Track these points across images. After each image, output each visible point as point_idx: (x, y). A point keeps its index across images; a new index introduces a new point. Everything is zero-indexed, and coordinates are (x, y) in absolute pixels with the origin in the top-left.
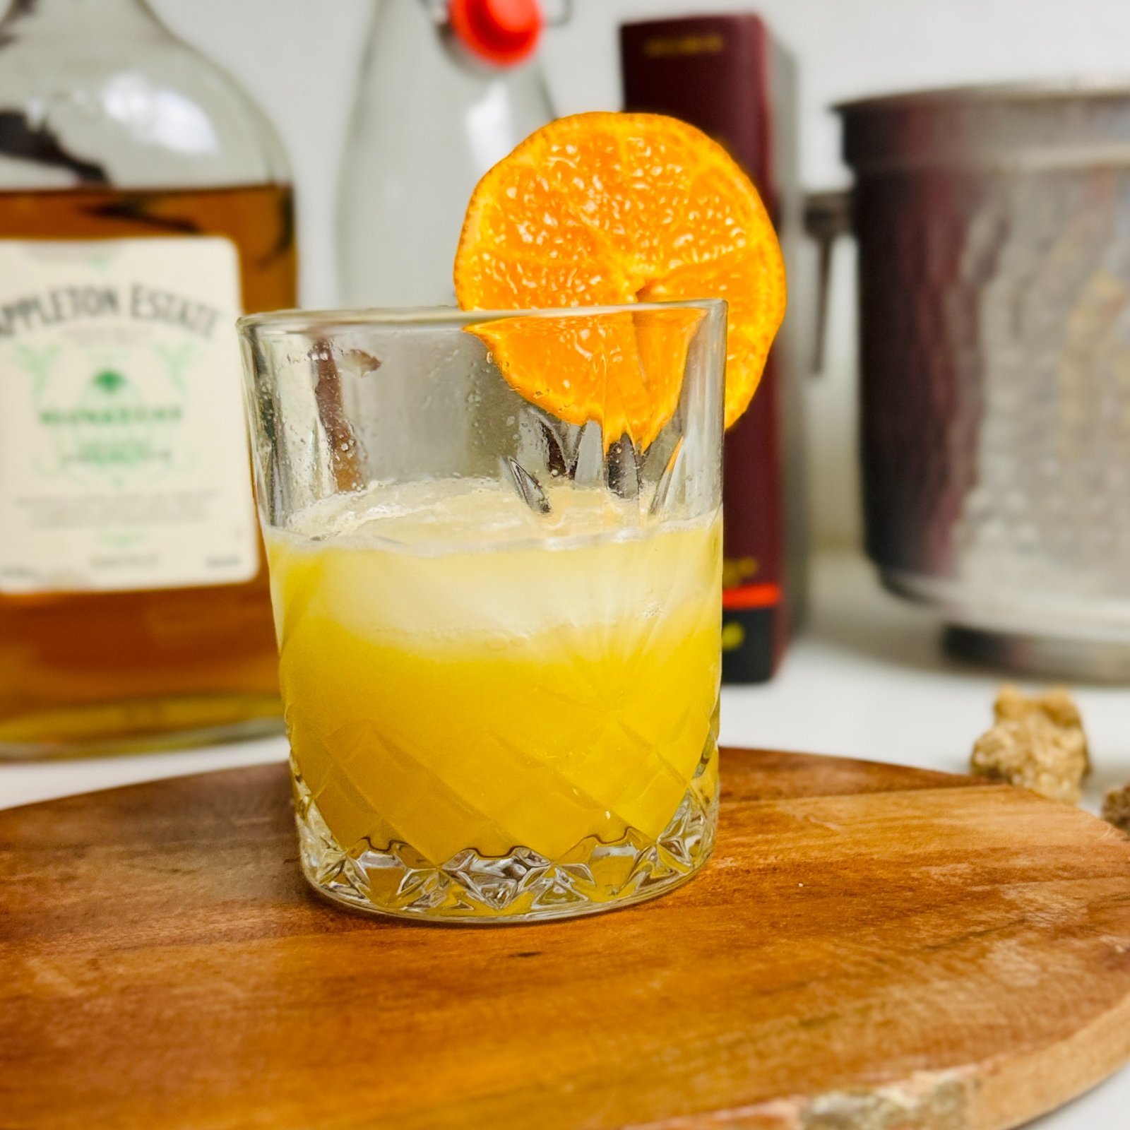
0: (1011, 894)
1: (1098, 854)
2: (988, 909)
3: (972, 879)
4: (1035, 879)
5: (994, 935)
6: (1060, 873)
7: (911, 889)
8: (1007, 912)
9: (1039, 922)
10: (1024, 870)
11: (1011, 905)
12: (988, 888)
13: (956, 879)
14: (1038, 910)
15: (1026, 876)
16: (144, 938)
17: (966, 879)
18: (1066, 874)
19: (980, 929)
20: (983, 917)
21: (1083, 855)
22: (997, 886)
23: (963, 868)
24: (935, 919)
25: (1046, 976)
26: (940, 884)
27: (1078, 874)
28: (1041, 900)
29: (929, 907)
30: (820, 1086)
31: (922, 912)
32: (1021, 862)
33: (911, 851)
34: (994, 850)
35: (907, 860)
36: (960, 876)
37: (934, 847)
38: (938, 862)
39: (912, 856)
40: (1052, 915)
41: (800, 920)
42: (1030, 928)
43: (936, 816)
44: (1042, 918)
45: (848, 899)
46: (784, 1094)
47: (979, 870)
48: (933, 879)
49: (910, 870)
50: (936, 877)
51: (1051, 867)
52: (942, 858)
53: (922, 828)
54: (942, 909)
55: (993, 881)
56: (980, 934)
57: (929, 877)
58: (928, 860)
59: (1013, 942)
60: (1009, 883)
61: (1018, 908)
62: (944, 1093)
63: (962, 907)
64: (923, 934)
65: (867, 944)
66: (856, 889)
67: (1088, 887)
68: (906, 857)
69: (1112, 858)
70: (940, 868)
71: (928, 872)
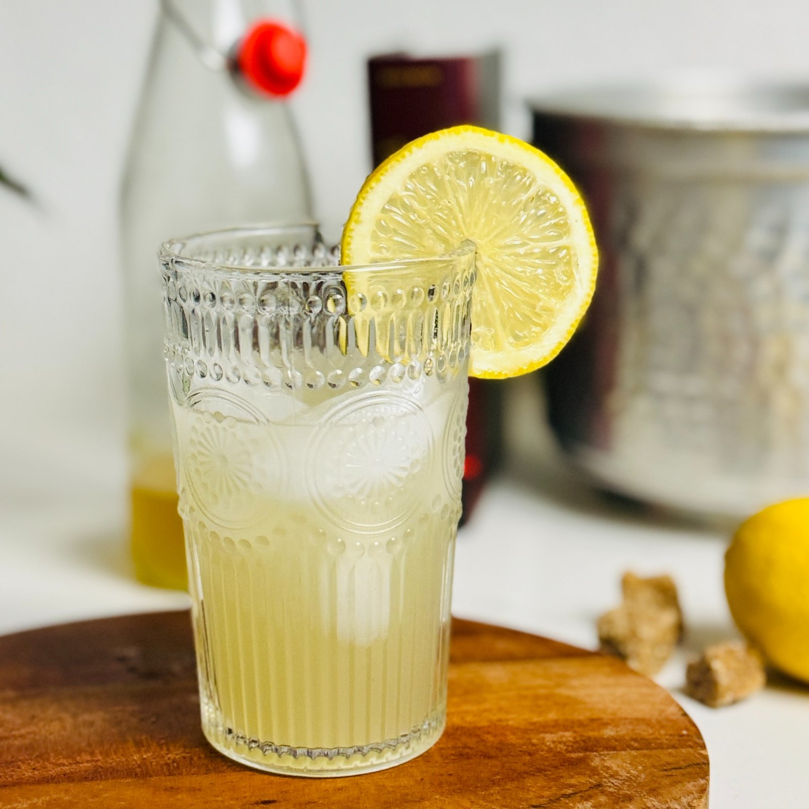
0: (596, 762)
1: (662, 727)
2: (578, 774)
3: (572, 747)
4: (614, 749)
5: (578, 797)
6: (632, 743)
7: (530, 754)
8: (590, 777)
9: (610, 787)
10: (609, 739)
11: (594, 771)
12: (581, 755)
13: (562, 746)
14: (611, 776)
15: (611, 746)
16: (15, 777)
17: (568, 746)
18: (636, 745)
19: (570, 791)
20: (573, 781)
21: (652, 728)
22: (588, 753)
23: (568, 735)
24: (541, 781)
26: (550, 750)
27: (645, 744)
28: (615, 768)
29: (540, 770)
31: (533, 775)
32: (609, 732)
33: (535, 719)
34: (592, 720)
35: (532, 727)
36: (565, 744)
37: (552, 716)
38: (552, 730)
39: (535, 723)
40: (619, 781)
41: (452, 779)
42: (603, 792)
43: (559, 685)
44: (613, 783)
45: (486, 761)
47: (578, 739)
48: (546, 745)
49: (532, 736)
50: (548, 743)
51: (627, 738)
52: (556, 726)
53: (547, 697)
54: (547, 773)
55: (586, 749)
56: (568, 796)
57: (543, 743)
58: (545, 728)
59: (588, 804)
60: (596, 751)
61: (598, 774)
63: (562, 772)
64: (531, 795)
65: (492, 802)
66: (492, 752)
67: (650, 757)
68: (531, 724)
69: (671, 732)
70: (553, 735)
71: (544, 739)
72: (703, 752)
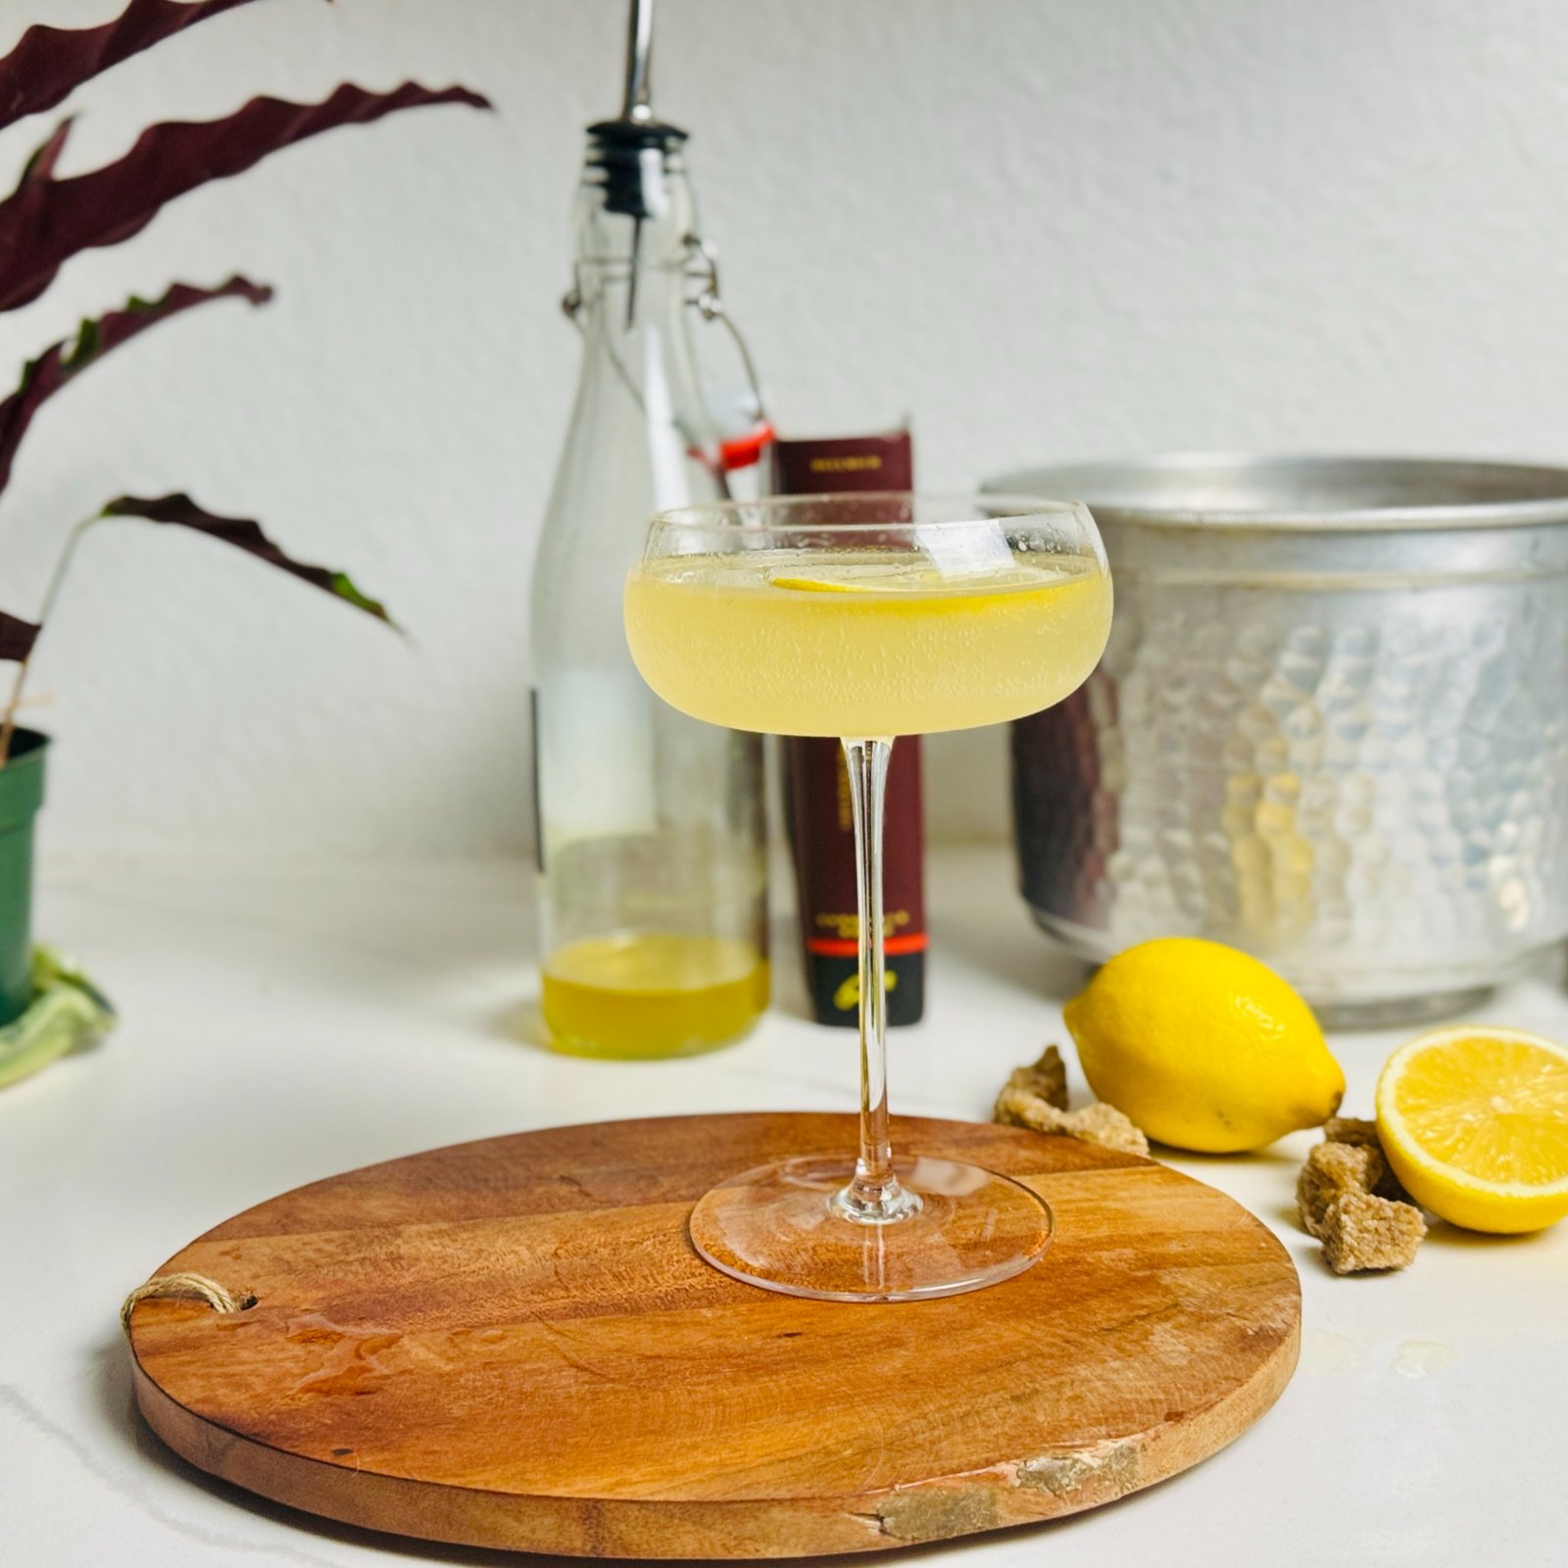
0: (1167, 1280)
1: (1236, 1240)
2: (1148, 1293)
3: (1135, 1264)
4: (1185, 1265)
5: (1154, 1318)
6: (1205, 1258)
7: (1088, 1275)
8: (1164, 1296)
9: (1188, 1306)
10: (1177, 1255)
11: (1167, 1290)
12: (1148, 1273)
13: (1123, 1264)
14: (1188, 1294)
15: (1181, 1263)
16: (482, 1317)
17: (1130, 1264)
18: (1210, 1260)
19: (1143, 1312)
20: (1145, 1302)
21: (1225, 1241)
22: (1155, 1271)
23: (1128, 1253)
24: (1109, 1304)
25: (1194, 1356)
26: (1110, 1269)
27: (1221, 1260)
28: (1190, 1285)
29: (1103, 1291)
30: (1031, 1451)
31: (1097, 1297)
32: (1174, 1248)
33: (1085, 1235)
34: (1152, 1235)
35: (1082, 1245)
36: (1126, 1261)
37: (1104, 1231)
38: (1106, 1246)
39: (1085, 1240)
40: (1199, 1300)
41: (1001, 1303)
42: (1182, 1312)
43: (1105, 1198)
44: (1191, 1302)
45: (1037, 1283)
46: (1007, 1459)
47: (1140, 1256)
48: (1104, 1264)
49: (1085, 1254)
50: (1106, 1262)
51: (1199, 1254)
52: (1111, 1242)
53: (1092, 1211)
54: (1113, 1294)
55: (1152, 1267)
56: (1142, 1318)
57: (1101, 1262)
58: (1099, 1245)
59: (1168, 1325)
60: (1165, 1268)
61: (1172, 1293)
62: (1120, 1455)
63: (1129, 1292)
64: (1099, 1318)
65: (1056, 1326)
66: (1043, 1273)
67: (1228, 1273)
68: (1081, 1241)
69: (1247, 1245)
70: (1109, 1253)
71: (1100, 1257)
72: (1289, 1265)
